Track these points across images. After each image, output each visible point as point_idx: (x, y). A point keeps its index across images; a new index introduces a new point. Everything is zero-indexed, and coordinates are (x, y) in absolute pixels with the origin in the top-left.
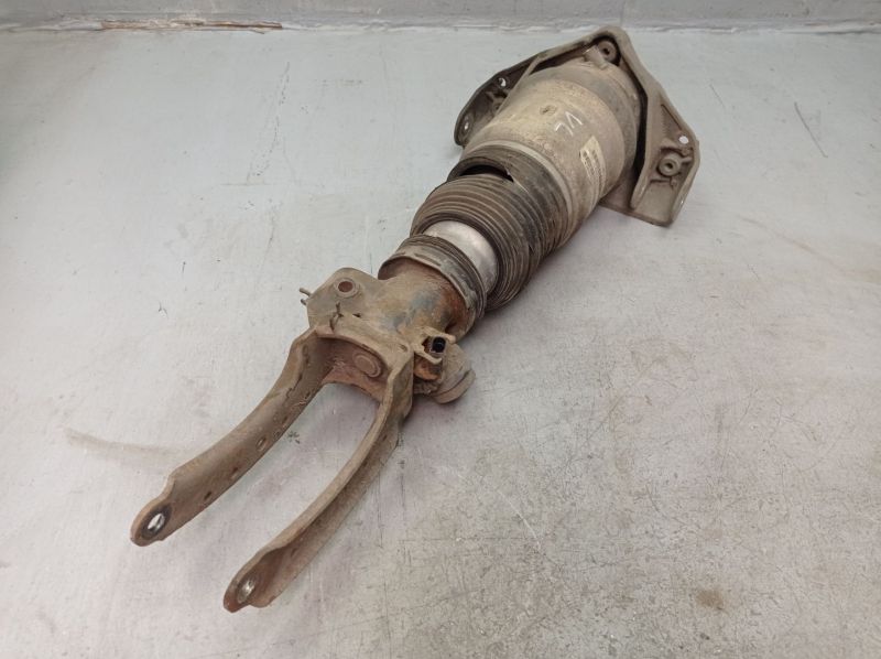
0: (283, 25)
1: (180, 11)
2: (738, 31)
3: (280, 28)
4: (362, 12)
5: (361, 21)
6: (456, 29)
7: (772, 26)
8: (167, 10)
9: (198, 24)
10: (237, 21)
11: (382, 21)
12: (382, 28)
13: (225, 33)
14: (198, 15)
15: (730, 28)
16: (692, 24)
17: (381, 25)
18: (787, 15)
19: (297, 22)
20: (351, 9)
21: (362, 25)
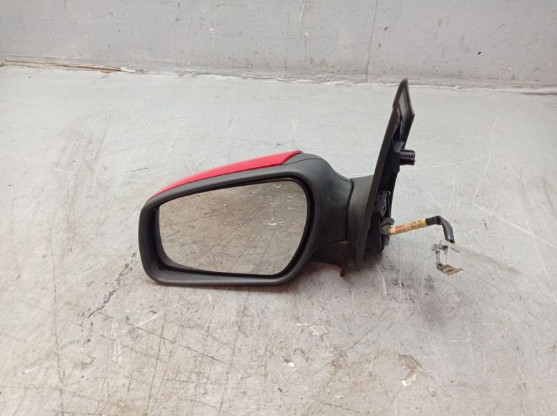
0: (122, 69)
1: (53, 56)
2: (460, 89)
3: (120, 70)
4: (177, 63)
5: (176, 69)
6: (245, 78)
7: (487, 86)
8: (45, 55)
9: (66, 66)
10: (90, 65)
11: (190, 70)
12: (191, 75)
13: (83, 72)
14: (65, 60)
15: (454, 86)
16: (423, 82)
17: (191, 73)
18: (498, 79)
19: (132, 68)
20: (168, 60)
21: (177, 72)
